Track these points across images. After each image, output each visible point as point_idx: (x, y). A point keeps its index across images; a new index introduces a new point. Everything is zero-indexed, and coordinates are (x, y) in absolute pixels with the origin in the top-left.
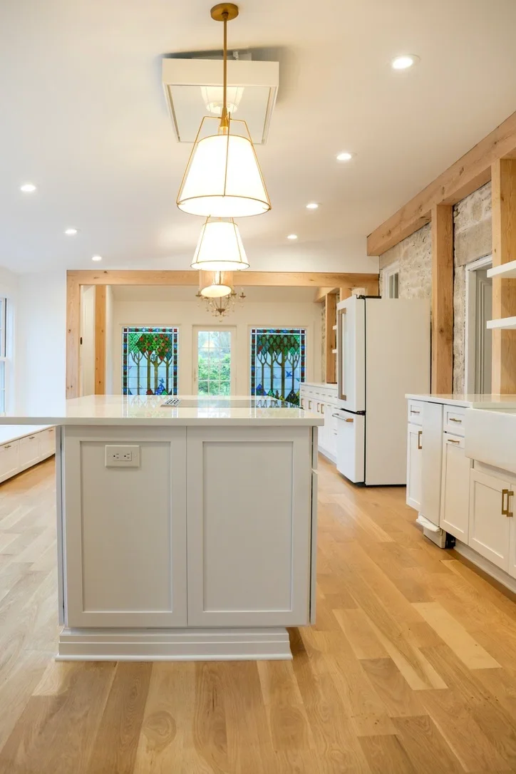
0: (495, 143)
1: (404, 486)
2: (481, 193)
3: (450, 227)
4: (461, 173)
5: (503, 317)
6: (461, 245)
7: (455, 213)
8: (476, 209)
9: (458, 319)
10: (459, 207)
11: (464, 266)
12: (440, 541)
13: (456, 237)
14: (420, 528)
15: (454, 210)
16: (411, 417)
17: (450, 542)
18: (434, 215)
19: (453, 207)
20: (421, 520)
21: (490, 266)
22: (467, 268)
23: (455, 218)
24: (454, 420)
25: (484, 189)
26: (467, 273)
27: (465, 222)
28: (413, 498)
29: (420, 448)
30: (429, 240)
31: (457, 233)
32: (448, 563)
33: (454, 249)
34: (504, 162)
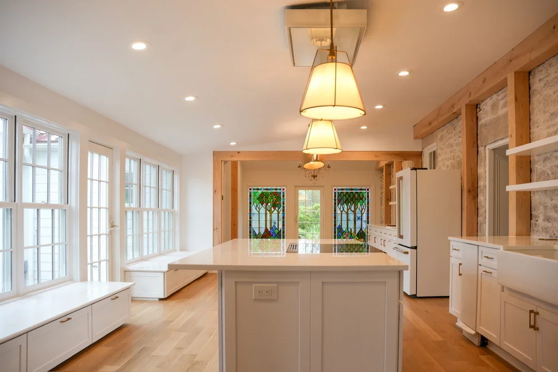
0: (511, 61)
1: (448, 297)
2: (498, 96)
3: (475, 120)
4: (483, 82)
5: (518, 182)
6: (483, 132)
7: (478, 109)
8: (494, 107)
9: (481, 183)
10: (481, 106)
11: (485, 146)
12: (477, 341)
13: (479, 126)
14: (461, 330)
15: (477, 108)
16: (453, 253)
17: (484, 342)
18: (463, 111)
19: (477, 105)
20: (460, 324)
21: (506, 147)
22: (488, 147)
23: (478, 114)
24: (487, 257)
25: (500, 92)
26: (487, 152)
27: (486, 116)
28: (454, 308)
29: (460, 275)
30: (458, 129)
31: (480, 123)
32: (484, 358)
33: (477, 135)
34: (517, 74)
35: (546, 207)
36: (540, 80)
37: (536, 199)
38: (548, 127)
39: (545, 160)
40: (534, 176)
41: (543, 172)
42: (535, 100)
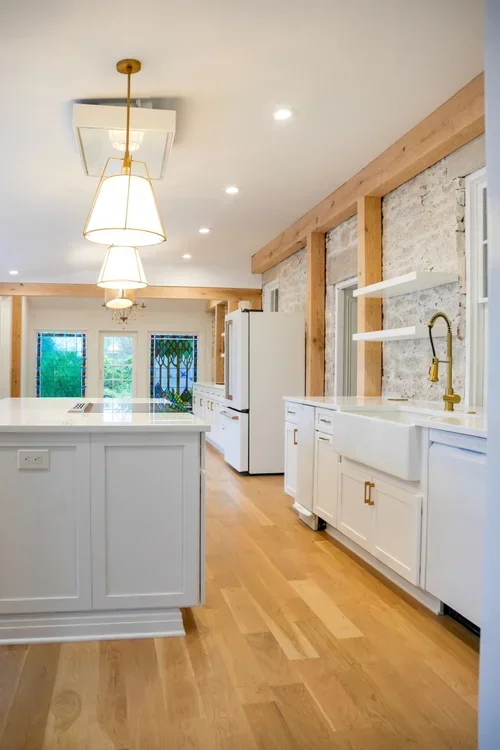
0: (361, 182)
1: (283, 474)
2: (349, 224)
3: (323, 252)
4: (332, 206)
5: (367, 330)
6: (332, 267)
7: (327, 239)
8: (345, 237)
9: (329, 331)
10: (330, 235)
11: (334, 285)
12: (314, 525)
13: (327, 260)
14: (296, 513)
15: (326, 237)
16: (288, 417)
17: (322, 525)
18: (309, 241)
19: (326, 234)
20: (297, 505)
21: (355, 287)
22: (337, 286)
23: (327, 244)
24: (324, 421)
25: (351, 220)
26: (337, 291)
27: (335, 248)
28: (290, 486)
29: (296, 443)
30: (305, 262)
31: (328, 256)
32: (319, 544)
33: (325, 270)
34: (367, 198)
35: (397, 361)
36: (393, 209)
37: (387, 351)
38: (401, 265)
39: (398, 303)
40: (386, 323)
41: (395, 319)
42: (388, 230)
